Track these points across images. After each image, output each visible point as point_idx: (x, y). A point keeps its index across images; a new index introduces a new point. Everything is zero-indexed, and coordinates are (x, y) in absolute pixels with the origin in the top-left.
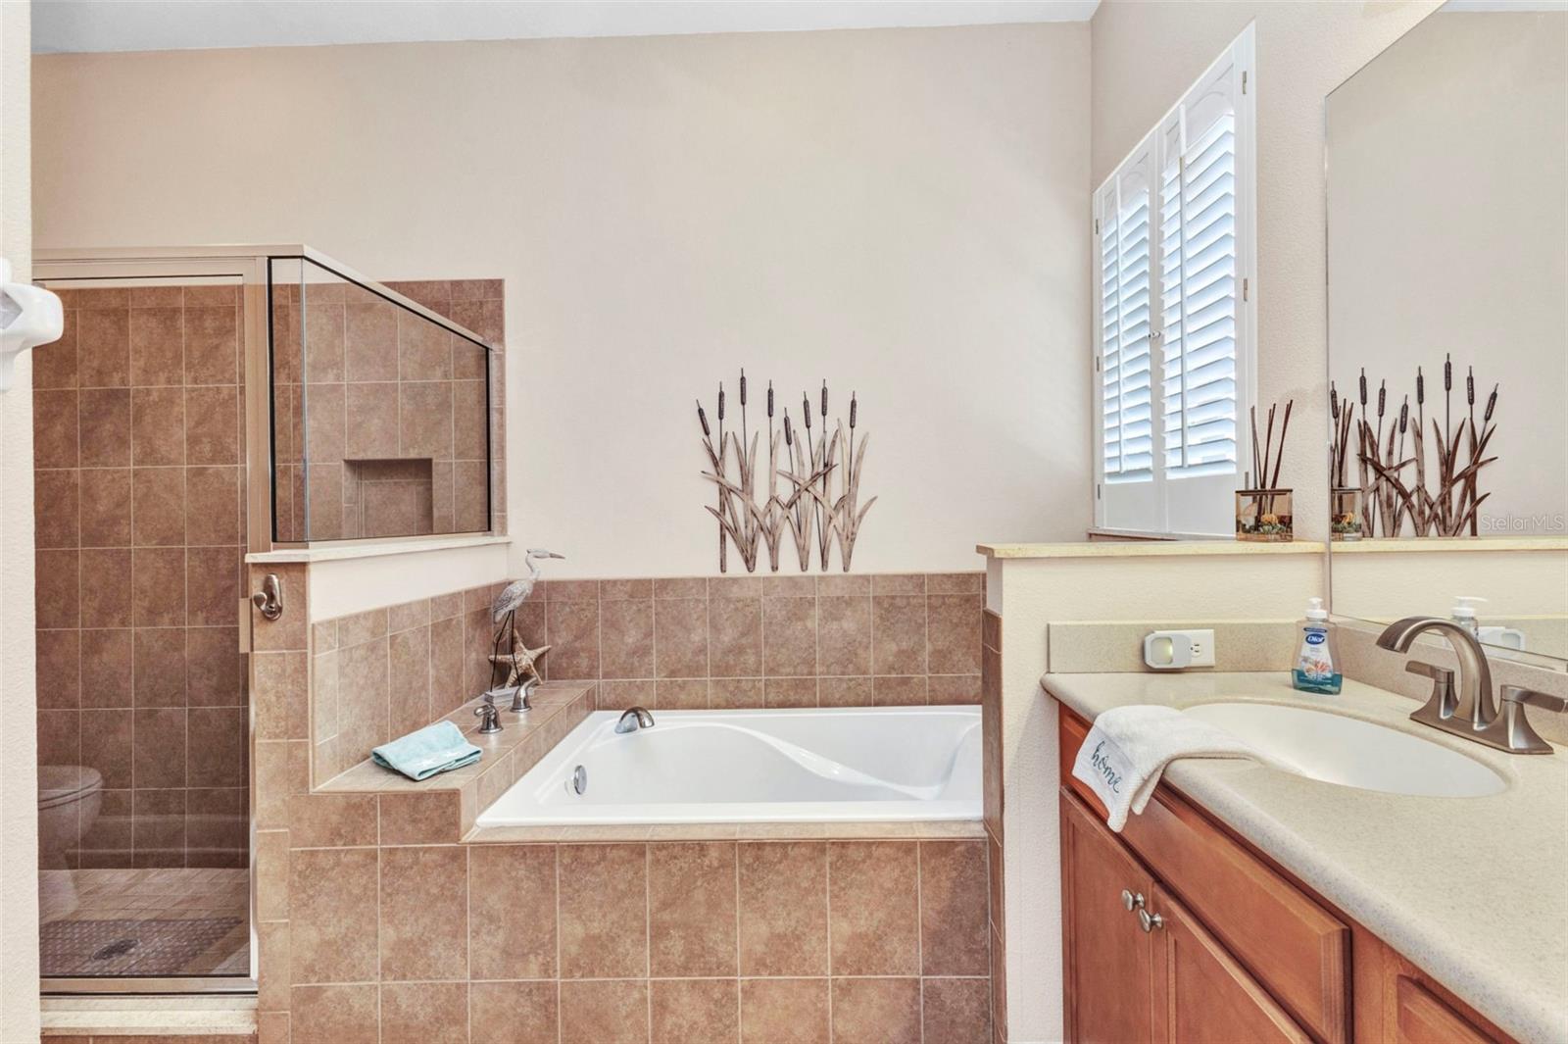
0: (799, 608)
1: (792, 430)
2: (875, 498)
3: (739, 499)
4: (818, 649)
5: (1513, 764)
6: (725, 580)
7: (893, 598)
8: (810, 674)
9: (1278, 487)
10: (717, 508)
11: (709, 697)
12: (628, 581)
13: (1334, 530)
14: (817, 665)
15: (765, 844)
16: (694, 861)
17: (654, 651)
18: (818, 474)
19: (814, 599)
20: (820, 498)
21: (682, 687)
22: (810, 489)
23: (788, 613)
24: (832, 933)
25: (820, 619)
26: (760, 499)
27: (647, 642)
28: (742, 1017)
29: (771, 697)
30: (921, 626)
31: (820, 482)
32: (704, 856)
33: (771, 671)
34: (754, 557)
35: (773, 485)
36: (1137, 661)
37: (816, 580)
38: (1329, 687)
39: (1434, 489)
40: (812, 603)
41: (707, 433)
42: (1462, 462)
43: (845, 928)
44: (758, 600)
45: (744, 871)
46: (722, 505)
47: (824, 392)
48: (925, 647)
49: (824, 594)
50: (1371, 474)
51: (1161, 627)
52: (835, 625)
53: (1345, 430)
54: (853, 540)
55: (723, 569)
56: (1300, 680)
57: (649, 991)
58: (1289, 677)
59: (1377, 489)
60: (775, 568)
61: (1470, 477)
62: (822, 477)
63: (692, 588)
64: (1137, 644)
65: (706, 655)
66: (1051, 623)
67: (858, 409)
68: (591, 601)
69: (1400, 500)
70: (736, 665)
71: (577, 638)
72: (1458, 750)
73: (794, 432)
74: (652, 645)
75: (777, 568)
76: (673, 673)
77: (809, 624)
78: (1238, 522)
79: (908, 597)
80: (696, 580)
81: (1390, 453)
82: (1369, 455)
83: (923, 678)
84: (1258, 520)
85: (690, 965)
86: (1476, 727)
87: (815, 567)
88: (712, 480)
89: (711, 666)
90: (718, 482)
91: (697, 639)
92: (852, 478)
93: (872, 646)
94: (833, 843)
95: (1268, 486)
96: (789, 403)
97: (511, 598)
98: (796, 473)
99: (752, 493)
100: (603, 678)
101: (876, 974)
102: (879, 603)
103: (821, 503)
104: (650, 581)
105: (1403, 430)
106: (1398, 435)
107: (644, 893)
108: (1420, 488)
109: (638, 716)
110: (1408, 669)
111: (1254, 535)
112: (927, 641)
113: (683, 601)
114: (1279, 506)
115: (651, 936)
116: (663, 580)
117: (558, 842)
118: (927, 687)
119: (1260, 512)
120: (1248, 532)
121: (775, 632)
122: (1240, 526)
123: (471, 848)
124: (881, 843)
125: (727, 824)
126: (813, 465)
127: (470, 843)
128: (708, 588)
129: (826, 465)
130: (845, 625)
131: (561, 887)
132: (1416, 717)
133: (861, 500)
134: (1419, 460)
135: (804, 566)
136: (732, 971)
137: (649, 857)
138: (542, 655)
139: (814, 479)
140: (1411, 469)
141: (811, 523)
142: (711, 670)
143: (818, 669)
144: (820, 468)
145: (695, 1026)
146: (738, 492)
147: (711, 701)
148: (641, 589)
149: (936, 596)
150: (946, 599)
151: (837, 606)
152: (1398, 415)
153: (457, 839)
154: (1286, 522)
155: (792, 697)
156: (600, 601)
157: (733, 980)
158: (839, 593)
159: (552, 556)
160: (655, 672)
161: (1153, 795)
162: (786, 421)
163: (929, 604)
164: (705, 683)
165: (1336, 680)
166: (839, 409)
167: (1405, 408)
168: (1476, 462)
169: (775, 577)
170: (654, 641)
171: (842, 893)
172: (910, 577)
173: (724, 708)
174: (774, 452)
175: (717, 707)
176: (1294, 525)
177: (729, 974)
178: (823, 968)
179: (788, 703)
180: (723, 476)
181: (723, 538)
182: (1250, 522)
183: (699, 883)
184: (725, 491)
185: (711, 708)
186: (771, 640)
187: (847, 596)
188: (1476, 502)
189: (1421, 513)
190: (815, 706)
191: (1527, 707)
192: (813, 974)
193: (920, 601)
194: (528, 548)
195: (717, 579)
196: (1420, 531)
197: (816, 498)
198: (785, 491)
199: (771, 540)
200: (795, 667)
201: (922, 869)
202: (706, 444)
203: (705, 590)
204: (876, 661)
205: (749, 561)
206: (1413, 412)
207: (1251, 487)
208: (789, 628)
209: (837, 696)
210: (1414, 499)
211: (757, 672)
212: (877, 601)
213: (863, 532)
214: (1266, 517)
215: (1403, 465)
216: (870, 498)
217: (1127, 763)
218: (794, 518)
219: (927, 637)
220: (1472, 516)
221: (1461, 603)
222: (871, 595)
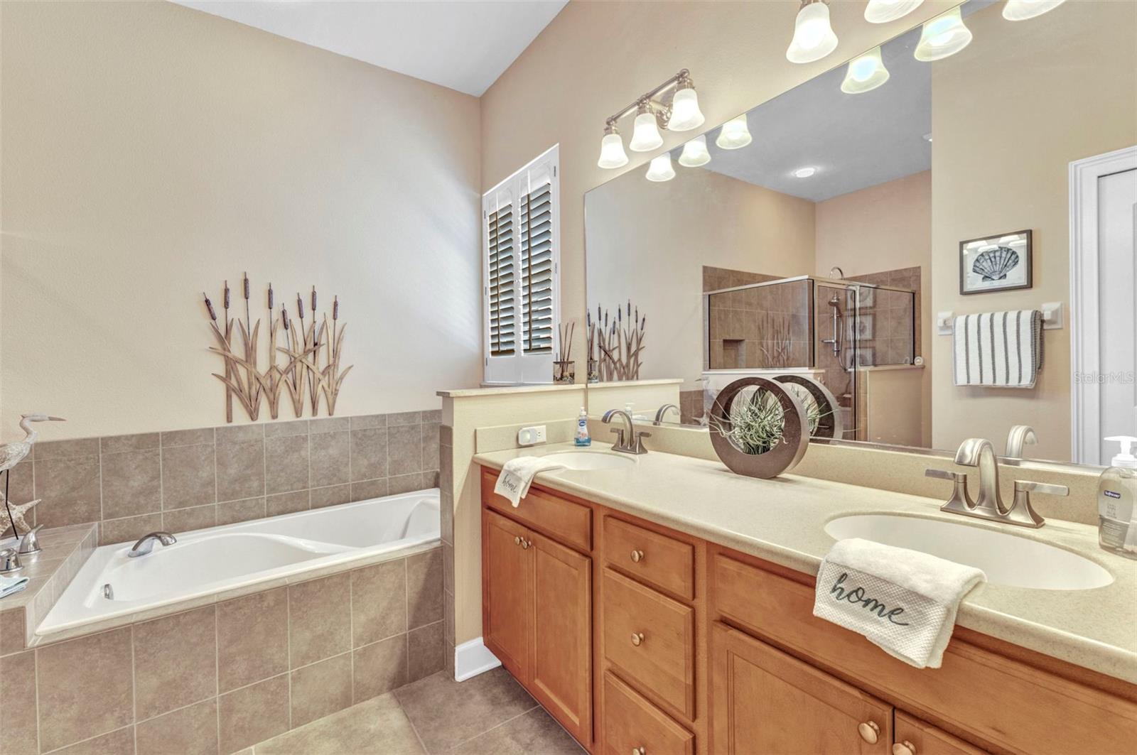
0: (295, 444)
1: (288, 318)
2: (352, 366)
3: (242, 367)
4: (310, 470)
5: (637, 457)
6: (231, 428)
7: (365, 430)
8: (304, 488)
9: (570, 360)
10: (223, 374)
11: (216, 518)
12: (133, 436)
13: (589, 379)
14: (309, 481)
15: (308, 582)
16: (255, 607)
17: (162, 490)
18: (309, 351)
19: (307, 436)
20: (311, 366)
21: (191, 514)
22: (303, 360)
23: (286, 448)
24: (354, 624)
25: (312, 450)
26: (262, 367)
27: (155, 483)
28: (292, 696)
29: (272, 509)
30: (384, 446)
31: (311, 356)
32: (263, 601)
33: (272, 490)
34: (257, 410)
35: (272, 358)
36: (514, 443)
37: (309, 423)
38: (587, 444)
39: (624, 360)
40: (305, 439)
41: (214, 318)
42: (634, 348)
43: (362, 618)
44: (262, 441)
45: (293, 603)
46: (228, 372)
47: (314, 294)
48: (386, 459)
49: (315, 432)
50: (603, 353)
51: (526, 427)
52: (323, 453)
53: (593, 332)
54: (336, 394)
55: (229, 419)
56: (578, 442)
57: (218, 705)
58: (574, 442)
59: (605, 360)
60: (274, 417)
61: (636, 354)
62: (313, 352)
63: (200, 436)
64: (515, 435)
65: (214, 486)
66: (478, 429)
67: (339, 308)
68: (91, 456)
69: (613, 365)
70: (241, 490)
71: (73, 489)
72: (624, 457)
73: (290, 320)
74: (160, 485)
75: (277, 417)
76: (181, 504)
77: (303, 453)
78: (554, 376)
79: (375, 430)
80: (203, 430)
81: (609, 344)
82: (602, 344)
83: (385, 480)
84: (562, 375)
85: (252, 676)
86: (629, 448)
87: (307, 414)
88: (219, 353)
89: (219, 493)
90: (225, 356)
91: (205, 475)
92: (336, 353)
93: (350, 463)
94: (355, 571)
95: (566, 360)
96: (285, 299)
97: (5, 459)
98: (291, 349)
99: (255, 363)
100: (104, 519)
101: (381, 639)
102: (355, 435)
103: (311, 370)
104: (157, 434)
105: (614, 333)
106: (612, 335)
107: (214, 639)
108: (619, 360)
109: (160, 538)
110: (611, 431)
111: (560, 382)
112: (387, 456)
113: (190, 447)
114: (569, 369)
115: (220, 667)
116: (171, 433)
117: (133, 623)
118: (388, 485)
119: (563, 371)
120: (558, 380)
121: (275, 462)
122: (555, 378)
123: (39, 650)
124: (383, 564)
125: (276, 579)
126: (305, 344)
127: (38, 647)
128: (215, 436)
129: (315, 344)
130: (331, 451)
131: (136, 655)
132: (613, 449)
133: (342, 367)
134: (619, 347)
135: (298, 413)
136: (285, 668)
137: (217, 613)
138: (30, 510)
139: (306, 352)
140: (617, 350)
141: (304, 384)
142: (218, 497)
143: (310, 483)
144: (310, 346)
145: (256, 714)
146: (243, 363)
147: (219, 520)
148: (145, 442)
149: (394, 427)
150: (400, 428)
151: (323, 441)
152: (612, 326)
153: (24, 646)
154: (572, 376)
155: (290, 505)
156: (100, 455)
157: (285, 675)
158: (326, 431)
159: (51, 419)
160: (162, 506)
161: (528, 492)
162: (284, 313)
163: (389, 432)
164: (213, 509)
165: (589, 441)
166: (324, 307)
167: (615, 322)
168: (638, 349)
169: (276, 423)
170: (161, 482)
171: (360, 599)
172: (377, 416)
173: (231, 523)
174: (274, 335)
175: (225, 523)
176: (575, 377)
177: (282, 671)
178: (348, 646)
179: (288, 511)
180: (229, 351)
181: (229, 397)
182: (559, 376)
183: (259, 620)
184: (230, 363)
185: (219, 525)
186: (272, 468)
187: (332, 432)
188: (638, 366)
189: (620, 372)
190: (308, 509)
191: (642, 438)
192: (341, 652)
193: (383, 431)
194: (25, 413)
195: (224, 428)
196: (620, 379)
197: (308, 367)
198: (282, 361)
199: (272, 397)
200: (292, 485)
201: (408, 572)
202: (214, 327)
203: (213, 437)
204: (353, 473)
205: (253, 414)
206: (617, 326)
207: (559, 361)
208: (287, 458)
209: (325, 500)
210: (618, 365)
211: (260, 492)
212: (354, 434)
213: (344, 388)
214: (565, 374)
215: (614, 349)
216: (347, 366)
217: (519, 479)
218: (290, 382)
219: (387, 453)
220: (637, 372)
221: (627, 406)
222: (349, 430)
